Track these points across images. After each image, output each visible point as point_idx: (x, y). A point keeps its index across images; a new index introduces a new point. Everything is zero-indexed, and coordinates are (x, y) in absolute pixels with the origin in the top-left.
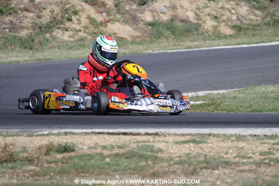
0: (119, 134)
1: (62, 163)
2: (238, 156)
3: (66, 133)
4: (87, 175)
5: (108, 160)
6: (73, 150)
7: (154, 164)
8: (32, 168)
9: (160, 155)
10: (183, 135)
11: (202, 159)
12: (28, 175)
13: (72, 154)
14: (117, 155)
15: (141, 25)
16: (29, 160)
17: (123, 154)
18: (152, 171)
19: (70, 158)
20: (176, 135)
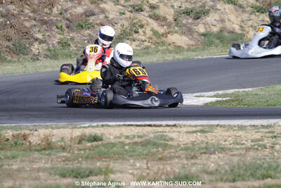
0: (145, 126)
1: (90, 150)
2: (234, 143)
3: (103, 126)
4: (108, 160)
5: (127, 147)
6: (101, 140)
7: (164, 150)
8: (65, 154)
9: (170, 143)
10: (196, 126)
11: (204, 145)
12: (60, 160)
13: (100, 143)
14: (136, 143)
15: (195, 35)
16: (64, 148)
17: (141, 142)
18: (160, 156)
19: (97, 146)
20: (190, 126)
